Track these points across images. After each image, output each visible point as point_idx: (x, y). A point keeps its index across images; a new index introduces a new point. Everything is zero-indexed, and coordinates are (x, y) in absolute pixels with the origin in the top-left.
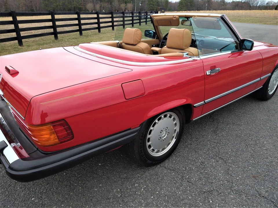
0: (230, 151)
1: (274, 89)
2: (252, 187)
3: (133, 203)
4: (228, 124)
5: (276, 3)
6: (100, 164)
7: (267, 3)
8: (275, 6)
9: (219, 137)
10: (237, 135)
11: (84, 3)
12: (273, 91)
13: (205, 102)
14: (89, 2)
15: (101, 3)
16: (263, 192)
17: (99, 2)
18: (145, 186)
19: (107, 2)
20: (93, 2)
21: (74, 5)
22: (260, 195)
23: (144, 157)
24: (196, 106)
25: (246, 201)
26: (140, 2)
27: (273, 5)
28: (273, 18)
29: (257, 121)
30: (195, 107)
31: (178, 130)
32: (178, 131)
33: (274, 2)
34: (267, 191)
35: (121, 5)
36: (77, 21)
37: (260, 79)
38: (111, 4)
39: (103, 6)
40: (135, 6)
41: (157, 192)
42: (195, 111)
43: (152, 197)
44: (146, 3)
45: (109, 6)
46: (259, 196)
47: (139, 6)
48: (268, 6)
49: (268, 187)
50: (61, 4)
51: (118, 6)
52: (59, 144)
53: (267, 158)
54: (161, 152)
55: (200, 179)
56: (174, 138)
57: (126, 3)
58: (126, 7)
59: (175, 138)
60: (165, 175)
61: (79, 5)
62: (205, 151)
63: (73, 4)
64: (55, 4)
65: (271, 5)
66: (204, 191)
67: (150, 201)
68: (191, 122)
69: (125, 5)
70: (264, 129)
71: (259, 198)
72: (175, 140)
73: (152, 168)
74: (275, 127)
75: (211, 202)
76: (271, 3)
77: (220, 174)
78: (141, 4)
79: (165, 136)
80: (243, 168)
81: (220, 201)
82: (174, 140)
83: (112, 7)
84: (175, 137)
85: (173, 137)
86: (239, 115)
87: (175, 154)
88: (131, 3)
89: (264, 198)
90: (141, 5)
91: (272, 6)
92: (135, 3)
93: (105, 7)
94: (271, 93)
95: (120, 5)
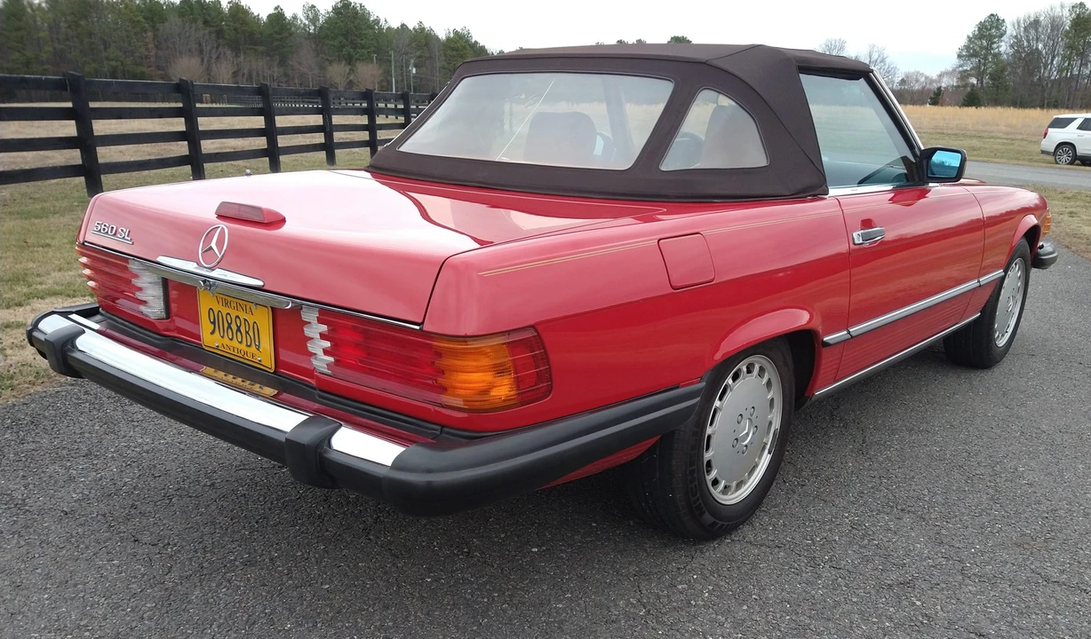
0: (926, 492)
1: (1010, 330)
2: (1020, 566)
3: (694, 624)
4: (893, 432)
5: (932, 81)
6: (535, 550)
7: (903, 82)
8: (929, 90)
9: (881, 464)
10: (930, 456)
11: (157, 56)
12: (1007, 336)
13: (849, 333)
14: (181, 53)
15: (237, 56)
16: (1054, 574)
17: (228, 52)
18: (711, 588)
19: (263, 53)
20: (201, 52)
21: (113, 63)
22: (1047, 580)
23: (698, 499)
24: (831, 342)
25: (1015, 596)
26: (412, 61)
27: (924, 88)
28: (930, 134)
29: (979, 421)
30: (826, 344)
31: (776, 425)
32: (778, 426)
33: (926, 78)
34: (1062, 572)
35: (330, 68)
36: (183, 119)
37: (979, 282)
38: (283, 62)
39: (246, 72)
40: (388, 73)
41: (754, 596)
42: (827, 361)
43: (745, 607)
44: (438, 64)
45: (276, 69)
46: (1045, 583)
47: (408, 76)
48: (907, 91)
49: (1064, 562)
50: (44, 56)
51: (316, 71)
52: (515, 405)
53: (1039, 503)
54: (732, 494)
55: (866, 560)
56: (767, 451)
57: (350, 60)
58: (352, 77)
59: (769, 453)
60: (758, 559)
61: (140, 64)
62: (852, 499)
63: (108, 59)
64: (16, 55)
65: (917, 87)
66: (889, 582)
67: (740, 615)
68: (808, 403)
69: (347, 69)
70: (1005, 438)
71: (1045, 586)
72: (769, 456)
73: (710, 547)
74: (1036, 433)
75: (918, 603)
76: (917, 81)
77: (919, 546)
78: (416, 66)
79: (747, 434)
80: (978, 527)
81: (942, 600)
82: (766, 459)
83: (286, 75)
84: (768, 447)
85: (764, 448)
86: (919, 406)
87: (764, 511)
88: (372, 60)
89: (1060, 586)
90: (414, 71)
91: (918, 91)
92: (390, 62)
93: (254, 74)
94: (1001, 342)
95: (322, 68)
